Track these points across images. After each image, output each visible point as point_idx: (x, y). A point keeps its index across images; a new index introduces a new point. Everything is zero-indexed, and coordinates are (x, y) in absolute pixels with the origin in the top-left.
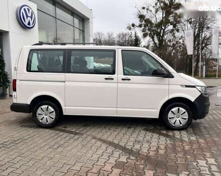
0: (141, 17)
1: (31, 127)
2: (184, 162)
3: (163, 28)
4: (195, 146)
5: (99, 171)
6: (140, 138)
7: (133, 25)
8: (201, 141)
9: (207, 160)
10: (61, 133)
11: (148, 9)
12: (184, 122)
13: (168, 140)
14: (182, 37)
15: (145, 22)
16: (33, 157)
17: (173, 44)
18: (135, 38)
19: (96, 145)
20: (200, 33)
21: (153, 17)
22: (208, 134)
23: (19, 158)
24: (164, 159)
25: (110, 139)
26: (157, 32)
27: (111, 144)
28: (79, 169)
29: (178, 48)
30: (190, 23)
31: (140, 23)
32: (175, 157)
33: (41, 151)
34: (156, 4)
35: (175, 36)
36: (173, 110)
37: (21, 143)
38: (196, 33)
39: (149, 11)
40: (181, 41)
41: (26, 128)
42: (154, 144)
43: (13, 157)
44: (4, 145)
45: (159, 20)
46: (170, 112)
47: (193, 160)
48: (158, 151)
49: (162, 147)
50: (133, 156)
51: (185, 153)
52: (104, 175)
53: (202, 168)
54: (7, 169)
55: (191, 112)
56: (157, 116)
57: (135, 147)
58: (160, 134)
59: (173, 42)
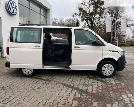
0: (81, 9)
1: (18, 76)
2: (114, 97)
3: (93, 16)
4: (119, 87)
5: (65, 103)
6: (86, 83)
7: (76, 14)
8: (122, 84)
9: (127, 95)
10: (38, 80)
11: (84, 4)
12: (111, 73)
13: (103, 84)
14: (104, 22)
15: (83, 12)
16: (22, 95)
17: (99, 26)
18: (76, 22)
19: (60, 87)
20: (115, 19)
21: (88, 9)
22: (126, 80)
23: (13, 96)
24: (102, 95)
25: (68, 84)
26: (90, 18)
27: (69, 86)
28: (53, 102)
29: (102, 28)
30: (110, 13)
31: (80, 13)
32: (109, 94)
33: (27, 91)
34: (89, 1)
35: (100, 21)
36: (105, 65)
37: (14, 87)
38: (113, 19)
39: (85, 6)
40: (104, 24)
41: (15, 77)
42: (95, 86)
43: (10, 95)
44: (3, 88)
45: (91, 11)
46: (103, 67)
47: (119, 95)
48: (98, 90)
49: (100, 88)
50: (84, 94)
51: (114, 91)
52: (68, 105)
53: (125, 100)
54: (7, 103)
55: (115, 67)
56: (95, 69)
57: (84, 88)
58: (98, 80)
59: (99, 25)
